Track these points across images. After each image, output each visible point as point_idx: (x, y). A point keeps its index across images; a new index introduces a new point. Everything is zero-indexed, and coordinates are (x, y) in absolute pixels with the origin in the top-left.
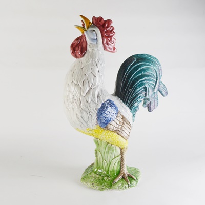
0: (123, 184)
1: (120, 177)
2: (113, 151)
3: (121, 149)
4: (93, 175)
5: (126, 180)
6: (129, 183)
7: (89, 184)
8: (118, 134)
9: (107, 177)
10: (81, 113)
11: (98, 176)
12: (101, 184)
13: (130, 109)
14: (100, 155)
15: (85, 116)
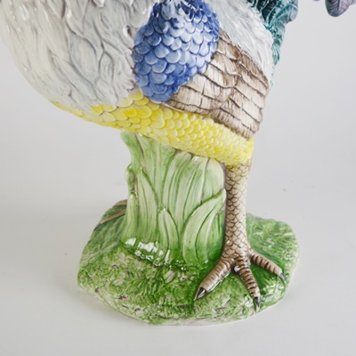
0: (234, 298)
1: (224, 269)
2: (196, 177)
3: (227, 170)
4: (123, 258)
5: (246, 282)
6: (257, 294)
7: (108, 296)
8: (217, 121)
9: (176, 268)
10: (70, 48)
11: (140, 266)
12: (154, 300)
13: (264, 16)
14: (148, 188)
15: (87, 59)
